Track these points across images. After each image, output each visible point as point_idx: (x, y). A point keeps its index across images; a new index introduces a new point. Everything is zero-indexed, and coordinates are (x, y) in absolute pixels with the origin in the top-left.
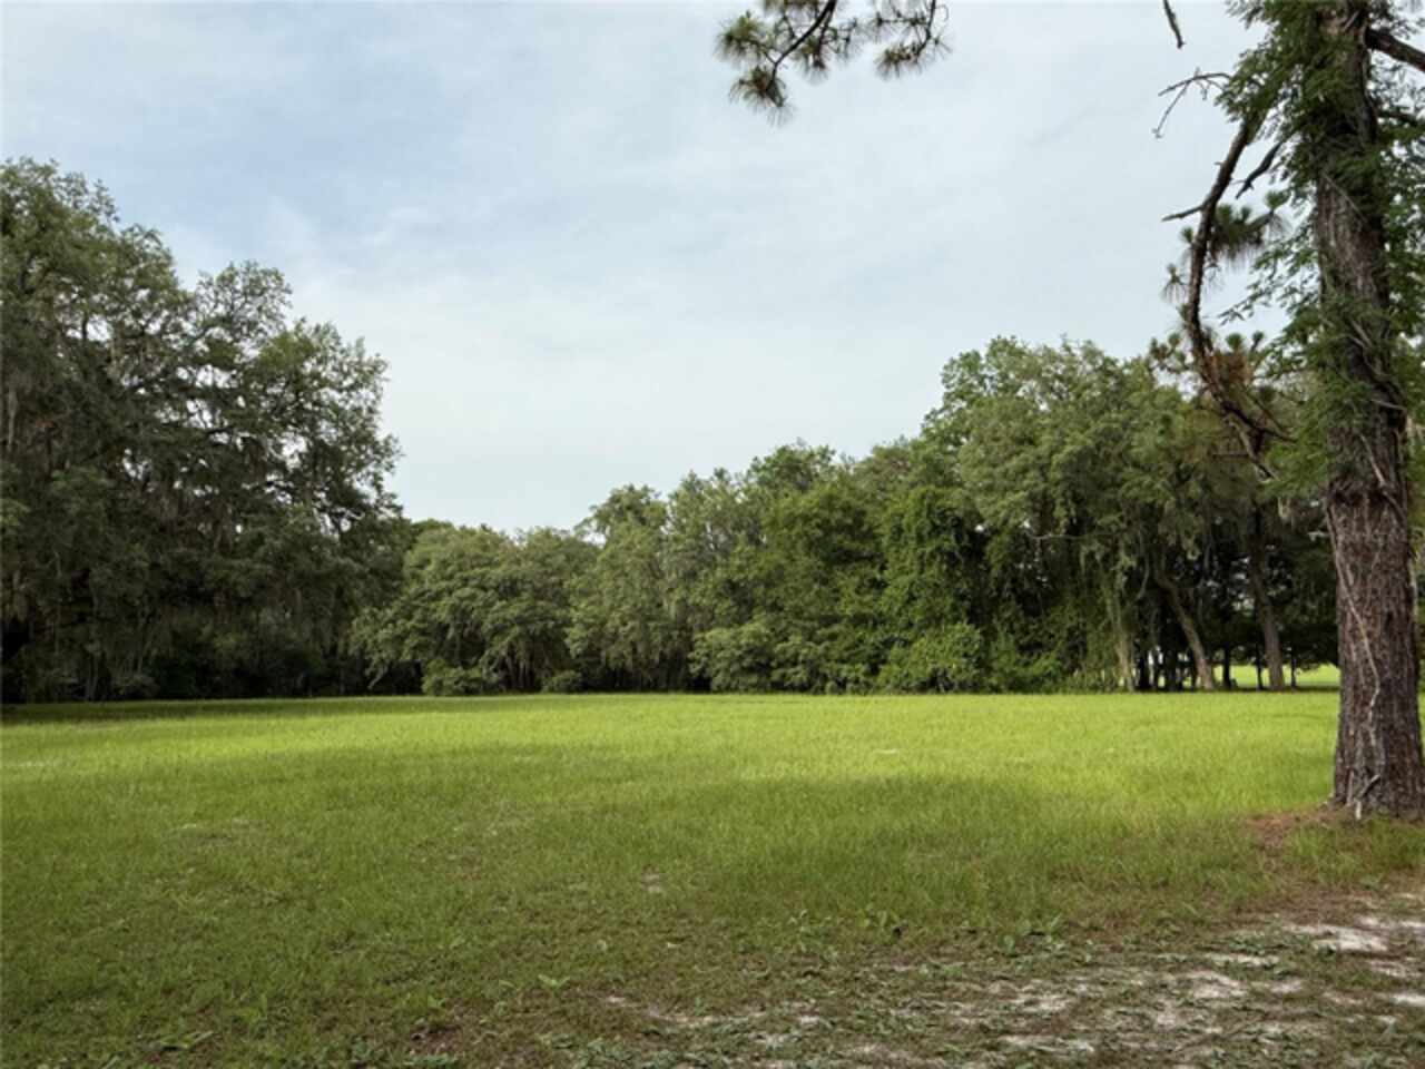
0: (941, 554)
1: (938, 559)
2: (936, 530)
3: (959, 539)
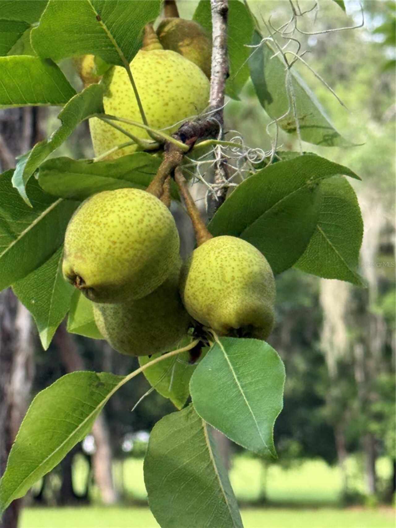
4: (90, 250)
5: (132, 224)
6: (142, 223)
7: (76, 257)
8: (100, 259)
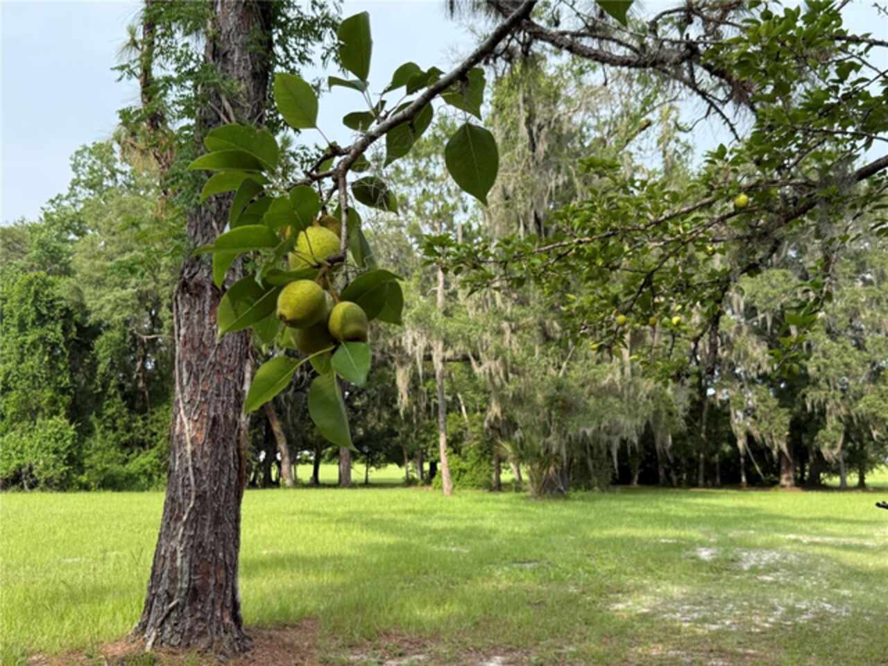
0: (45, 343)
1: (41, 348)
2: (41, 319)
3: (65, 330)
4: (288, 305)
7: (282, 308)
8: (292, 309)
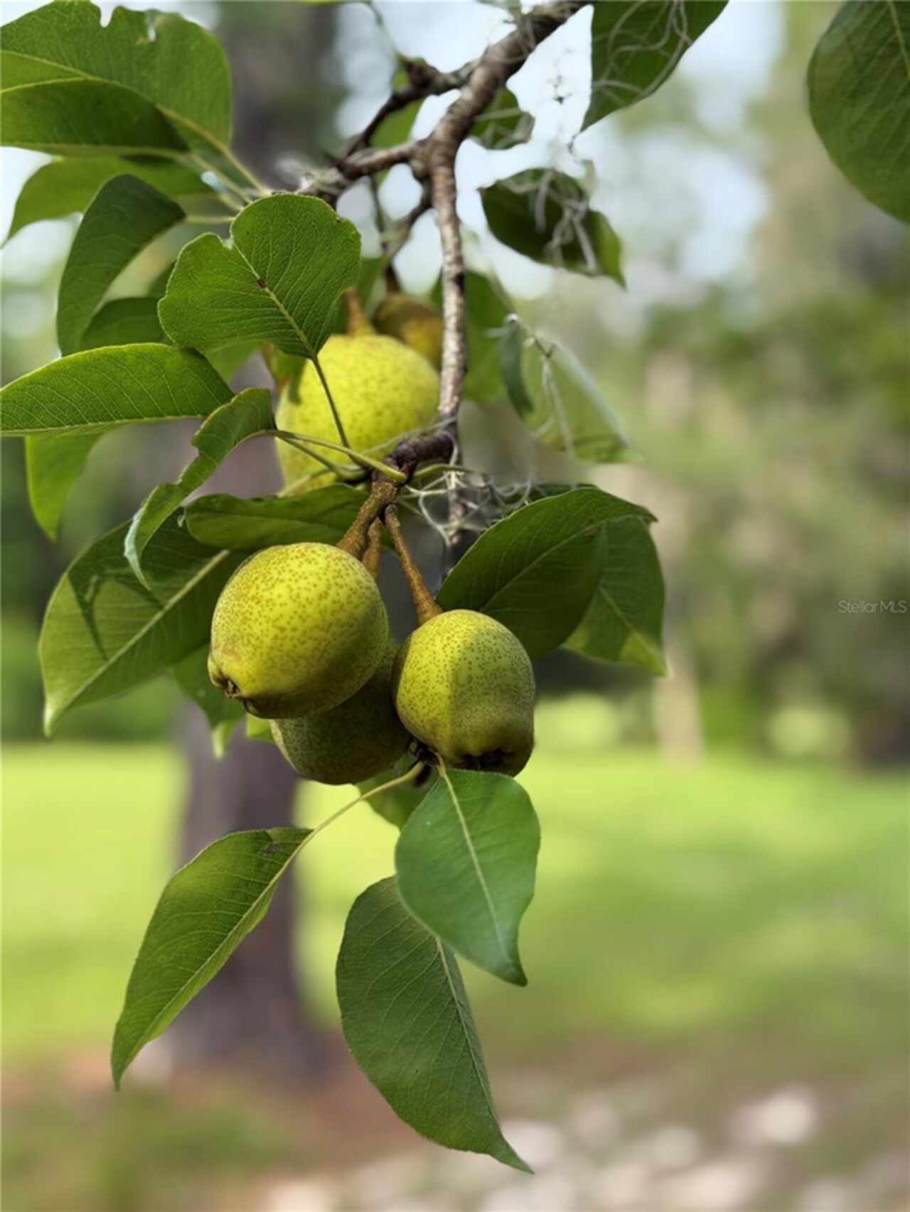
4: (246, 641)
5: (310, 600)
6: (326, 598)
7: (224, 651)
8: (261, 654)
